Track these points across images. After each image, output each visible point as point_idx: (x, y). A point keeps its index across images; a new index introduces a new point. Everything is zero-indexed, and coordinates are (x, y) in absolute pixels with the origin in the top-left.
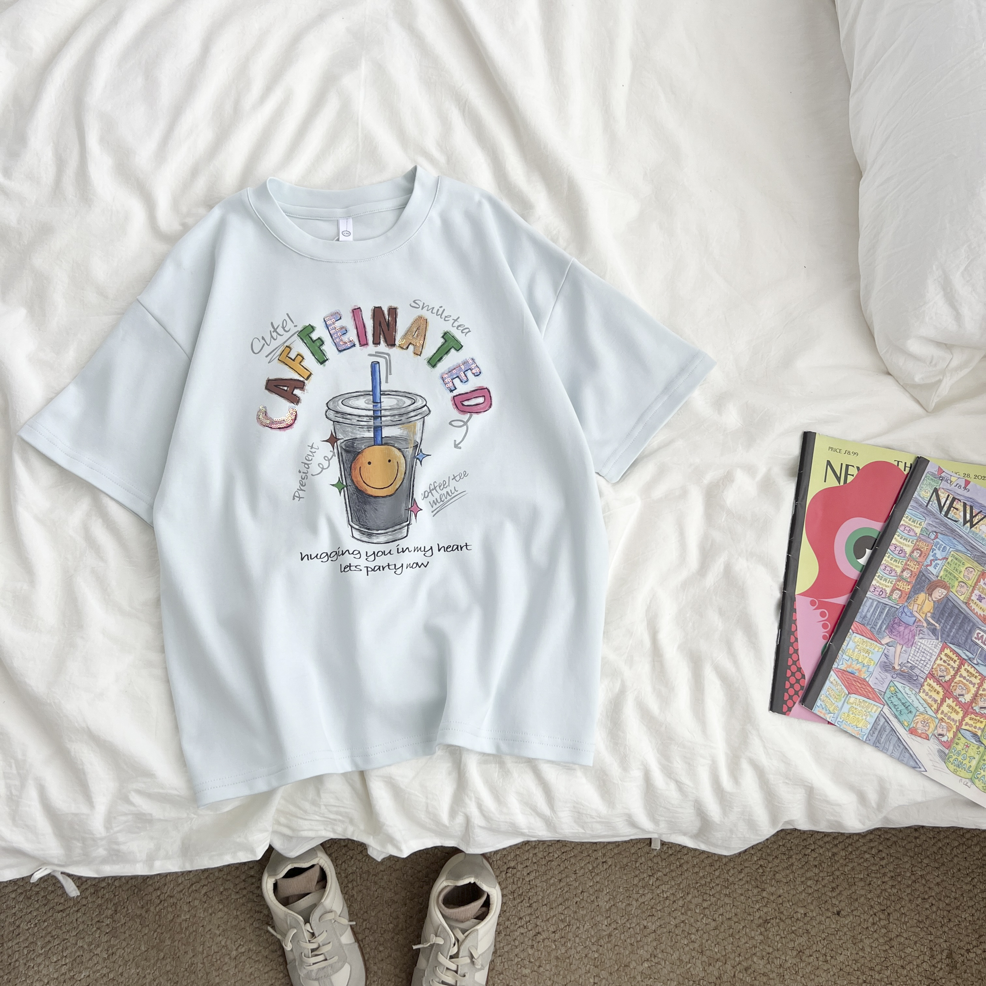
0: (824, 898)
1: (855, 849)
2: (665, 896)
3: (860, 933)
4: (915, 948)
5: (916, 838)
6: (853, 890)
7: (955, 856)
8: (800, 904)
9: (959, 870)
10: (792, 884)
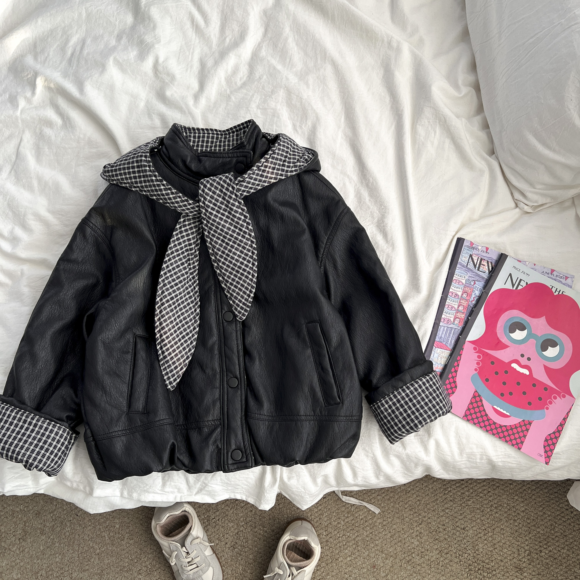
1: (474, 490)
3: (477, 541)
4: (509, 550)
5: (510, 484)
6: (473, 514)
7: (533, 495)
8: (441, 523)
9: (535, 503)
10: (436, 511)
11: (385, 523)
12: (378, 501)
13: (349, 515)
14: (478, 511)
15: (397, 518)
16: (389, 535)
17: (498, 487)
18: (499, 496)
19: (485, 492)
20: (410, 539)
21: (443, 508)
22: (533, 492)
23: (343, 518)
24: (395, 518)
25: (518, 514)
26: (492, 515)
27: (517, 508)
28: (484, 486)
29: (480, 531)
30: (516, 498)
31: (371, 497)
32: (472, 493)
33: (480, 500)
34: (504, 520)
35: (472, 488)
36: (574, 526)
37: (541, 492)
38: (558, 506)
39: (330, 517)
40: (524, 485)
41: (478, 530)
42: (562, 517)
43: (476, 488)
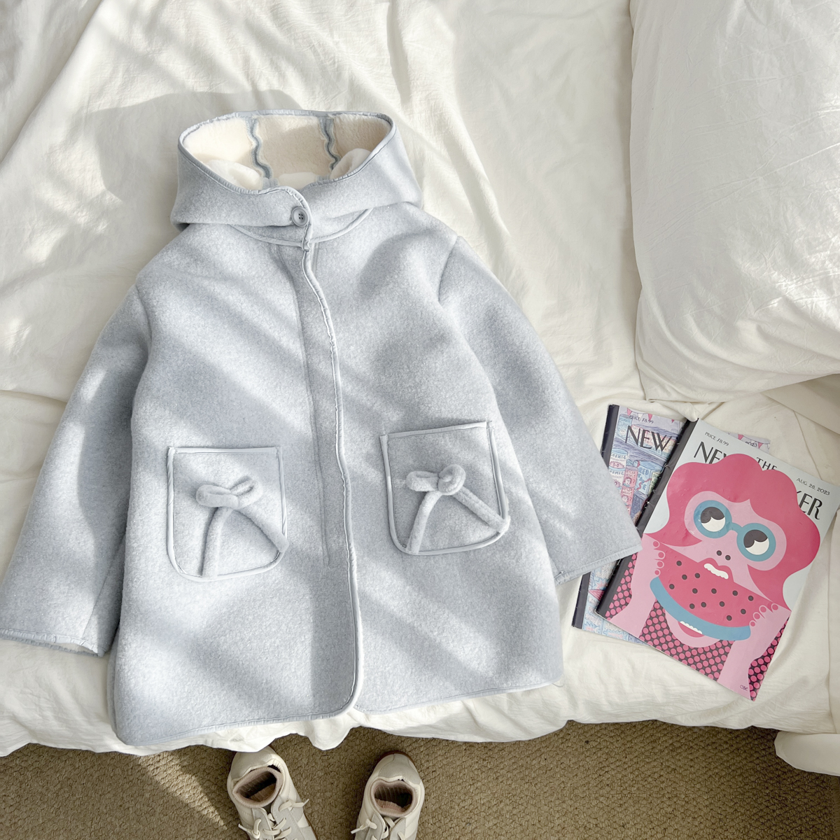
0: (612, 812)
2: (482, 802)
5: (691, 767)
6: (637, 807)
7: (722, 783)
8: (593, 816)
9: (725, 796)
10: (587, 799)
11: (514, 812)
12: (508, 779)
13: (467, 797)
14: (645, 802)
15: (532, 805)
16: (520, 829)
17: (675, 770)
18: (674, 782)
19: (656, 776)
20: (548, 835)
21: (596, 795)
22: (722, 780)
23: (458, 801)
24: (529, 805)
25: (700, 809)
26: (663, 808)
27: (698, 801)
28: (654, 767)
29: (646, 830)
30: (698, 786)
31: (499, 774)
32: (638, 776)
33: (648, 786)
34: (680, 816)
35: (638, 769)
36: (776, 831)
37: (733, 780)
38: (755, 801)
39: (440, 798)
40: (710, 769)
41: (643, 829)
42: (760, 817)
43: (643, 769)
